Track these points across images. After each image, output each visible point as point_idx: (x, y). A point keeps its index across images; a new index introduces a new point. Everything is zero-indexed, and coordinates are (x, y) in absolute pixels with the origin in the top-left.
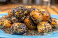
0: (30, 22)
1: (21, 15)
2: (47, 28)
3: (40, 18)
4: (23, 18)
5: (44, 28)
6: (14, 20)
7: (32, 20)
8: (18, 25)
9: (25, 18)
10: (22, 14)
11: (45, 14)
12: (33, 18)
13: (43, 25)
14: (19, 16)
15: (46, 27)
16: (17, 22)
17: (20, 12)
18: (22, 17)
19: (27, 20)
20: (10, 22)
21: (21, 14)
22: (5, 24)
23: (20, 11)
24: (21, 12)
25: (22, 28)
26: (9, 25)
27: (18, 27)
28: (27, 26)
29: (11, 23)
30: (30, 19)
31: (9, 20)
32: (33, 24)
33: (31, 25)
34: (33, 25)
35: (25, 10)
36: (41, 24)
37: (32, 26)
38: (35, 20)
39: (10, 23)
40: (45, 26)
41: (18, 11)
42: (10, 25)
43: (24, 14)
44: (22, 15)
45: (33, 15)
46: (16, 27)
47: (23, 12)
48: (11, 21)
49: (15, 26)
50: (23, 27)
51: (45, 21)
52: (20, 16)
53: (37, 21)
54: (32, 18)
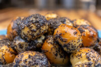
0: (54, 50)
1: (35, 34)
2: (92, 61)
3: (77, 41)
4: (40, 41)
5: (86, 61)
6: (21, 46)
7: (60, 45)
8: (30, 57)
9: (44, 41)
10: (38, 32)
11: (86, 31)
12: (62, 40)
13: (83, 55)
14: (30, 37)
15: (90, 60)
16: (27, 50)
17: (32, 29)
18: (37, 39)
19: (49, 46)
20: (11, 50)
21: (35, 32)
23: (32, 25)
24: (34, 28)
25: (37, 64)
26: (9, 56)
27: (30, 62)
28: (49, 59)
29: (13, 51)
30: (56, 42)
31: (9, 46)
32: (62, 55)
33: (56, 55)
34: (61, 57)
35: (44, 24)
36: (78, 53)
38: (65, 46)
39: (12, 53)
40: (88, 58)
41: (28, 26)
42: (11, 56)
43: (42, 31)
44: (38, 35)
45: (61, 34)
46: (25, 61)
47: (38, 28)
48: (13, 48)
49: (23, 59)
50: (41, 62)
51: (87, 47)
52: (33, 35)
53: (70, 47)
54: (60, 41)
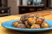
1: (24, 20)
13: (33, 25)
16: (22, 23)
19: (26, 23)
22: (16, 24)
28: (26, 26)
31: (18, 22)
37: (28, 26)
41: (22, 18)
51: (37, 24)
53: (30, 23)
